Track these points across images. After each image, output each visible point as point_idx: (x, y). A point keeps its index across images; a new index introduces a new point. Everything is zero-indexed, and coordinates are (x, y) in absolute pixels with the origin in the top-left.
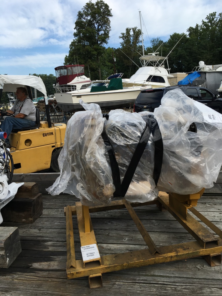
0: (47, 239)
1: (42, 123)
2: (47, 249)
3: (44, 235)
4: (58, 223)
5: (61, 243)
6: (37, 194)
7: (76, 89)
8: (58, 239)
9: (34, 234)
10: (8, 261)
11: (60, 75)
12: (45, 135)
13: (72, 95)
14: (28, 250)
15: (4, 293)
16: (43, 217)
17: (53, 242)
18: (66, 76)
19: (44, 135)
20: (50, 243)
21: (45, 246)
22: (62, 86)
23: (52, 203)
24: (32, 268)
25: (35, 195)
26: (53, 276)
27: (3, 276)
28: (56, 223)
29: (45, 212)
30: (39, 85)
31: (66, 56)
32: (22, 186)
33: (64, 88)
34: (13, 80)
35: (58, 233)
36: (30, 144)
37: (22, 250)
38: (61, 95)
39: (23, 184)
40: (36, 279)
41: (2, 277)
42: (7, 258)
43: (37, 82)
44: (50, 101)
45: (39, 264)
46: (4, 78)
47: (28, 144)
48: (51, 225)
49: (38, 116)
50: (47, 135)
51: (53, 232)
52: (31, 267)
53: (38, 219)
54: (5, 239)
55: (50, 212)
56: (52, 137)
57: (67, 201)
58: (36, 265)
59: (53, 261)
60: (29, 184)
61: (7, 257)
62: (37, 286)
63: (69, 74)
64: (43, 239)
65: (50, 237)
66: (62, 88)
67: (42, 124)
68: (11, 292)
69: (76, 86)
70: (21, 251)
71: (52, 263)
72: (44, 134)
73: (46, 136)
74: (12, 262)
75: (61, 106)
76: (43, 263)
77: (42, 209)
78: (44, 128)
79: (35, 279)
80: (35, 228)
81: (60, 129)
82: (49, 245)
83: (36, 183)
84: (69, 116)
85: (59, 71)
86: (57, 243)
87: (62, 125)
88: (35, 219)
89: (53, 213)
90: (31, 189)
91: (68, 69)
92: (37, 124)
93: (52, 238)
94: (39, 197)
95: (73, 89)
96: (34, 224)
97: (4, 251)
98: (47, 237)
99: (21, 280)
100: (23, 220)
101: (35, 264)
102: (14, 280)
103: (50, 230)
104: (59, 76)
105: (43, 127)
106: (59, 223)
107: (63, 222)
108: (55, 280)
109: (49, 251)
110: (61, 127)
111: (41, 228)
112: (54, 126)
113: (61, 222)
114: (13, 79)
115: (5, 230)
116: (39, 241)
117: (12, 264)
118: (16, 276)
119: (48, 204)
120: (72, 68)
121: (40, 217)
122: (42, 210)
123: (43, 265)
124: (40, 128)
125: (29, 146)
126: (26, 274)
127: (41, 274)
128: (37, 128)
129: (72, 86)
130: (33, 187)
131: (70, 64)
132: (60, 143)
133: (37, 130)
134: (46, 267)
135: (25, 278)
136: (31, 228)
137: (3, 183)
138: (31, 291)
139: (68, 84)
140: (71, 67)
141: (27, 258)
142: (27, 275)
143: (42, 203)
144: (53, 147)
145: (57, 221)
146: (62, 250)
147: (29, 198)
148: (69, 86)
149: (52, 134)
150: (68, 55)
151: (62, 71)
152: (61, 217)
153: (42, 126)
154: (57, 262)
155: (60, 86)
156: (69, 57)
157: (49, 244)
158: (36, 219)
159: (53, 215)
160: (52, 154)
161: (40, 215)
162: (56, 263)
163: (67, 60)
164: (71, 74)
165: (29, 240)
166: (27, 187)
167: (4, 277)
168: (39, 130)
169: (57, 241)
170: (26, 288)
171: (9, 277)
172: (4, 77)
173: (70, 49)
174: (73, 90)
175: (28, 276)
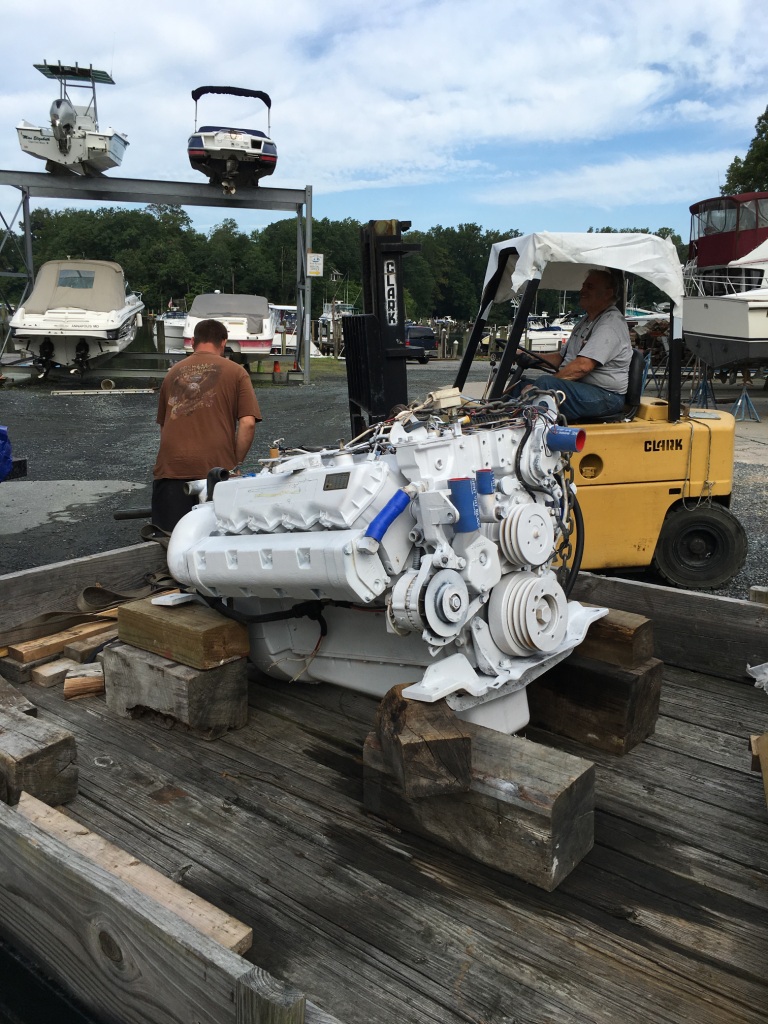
0: (683, 832)
1: (647, 401)
2: (684, 873)
3: (669, 814)
4: (719, 788)
5: (739, 867)
6: (648, 659)
7: (760, 282)
8: (724, 848)
9: (631, 800)
10: (554, 868)
11: (707, 230)
12: (651, 446)
13: (751, 305)
14: (614, 850)
15: (544, 976)
16: (660, 745)
17: (707, 855)
18: (731, 233)
19: (648, 446)
20: (693, 853)
21: (677, 858)
22: (706, 273)
23: (688, 704)
24: (633, 924)
25: (641, 661)
26: (719, 985)
27: (538, 914)
28: (711, 785)
29: (664, 728)
30: (663, 266)
31: (737, 160)
32: (601, 620)
33: (710, 279)
34: (578, 249)
35: (723, 825)
36: (595, 471)
37: (595, 842)
38: (706, 306)
39: (604, 611)
40: (654, 973)
41: (536, 918)
42: (553, 857)
43: (657, 256)
44: (657, 324)
45: (659, 916)
46: (551, 245)
47: (588, 470)
48: (690, 786)
49: (636, 377)
50: (661, 448)
51: (704, 814)
52: (631, 920)
53: (640, 747)
54: (556, 791)
55: (681, 734)
56: (679, 455)
57: (745, 711)
58: (648, 918)
59: (713, 927)
60: (623, 616)
61: (556, 853)
62: (658, 1000)
63: (742, 227)
64: (664, 826)
65: (692, 831)
66: (704, 279)
67: (646, 408)
68: (568, 983)
69: (761, 272)
70: (591, 844)
71: (710, 934)
72: (650, 443)
73: (655, 450)
74: (564, 876)
75: (698, 346)
76: (675, 921)
77: (656, 713)
78: (652, 423)
79: (650, 972)
80: (631, 778)
81: (710, 432)
82: (690, 860)
83: (647, 620)
84: (724, 382)
85: (704, 216)
86: (724, 864)
87: (719, 416)
88: (632, 745)
89: (695, 739)
90: (631, 636)
91: (744, 207)
92: (628, 407)
93: (701, 835)
94: (652, 672)
95: (748, 281)
96: (626, 759)
97: (548, 832)
98: (681, 826)
99: (598, 955)
100: (590, 735)
101: (646, 913)
102: (576, 944)
103: (692, 803)
104: (702, 235)
105: (648, 417)
106: (722, 786)
107: (737, 785)
108: (729, 1005)
109: (692, 880)
110: (714, 425)
111: (655, 785)
112: (688, 419)
113: (730, 788)
114: (578, 246)
115: (551, 758)
116: (651, 831)
117: (564, 883)
118: (583, 934)
119: (673, 701)
120: (757, 207)
121: (647, 740)
122: (656, 719)
123: (677, 928)
124: (635, 419)
125: (592, 477)
126: (616, 938)
127: (671, 958)
128: (627, 420)
129: (749, 272)
130: (639, 630)
131: (749, 190)
132: (702, 483)
133: (627, 427)
134: (688, 942)
135: (614, 950)
136: (619, 774)
137: (556, 598)
138: (639, 1010)
139: (734, 264)
140: (756, 200)
141: (614, 878)
142: (619, 944)
143: (658, 695)
144: (673, 491)
145: (712, 777)
146: (746, 899)
147: (619, 667)
148: (737, 271)
149: (679, 444)
150: (743, 157)
151: (718, 214)
152: (728, 766)
153: (645, 414)
154: (731, 937)
155: (699, 273)
156: (746, 163)
157: (691, 856)
158: (635, 744)
159: (696, 747)
160: (666, 518)
161: (647, 736)
162: (726, 941)
163: (737, 174)
164: (750, 228)
165: (614, 816)
166: (617, 629)
167: (541, 919)
168: (632, 428)
169: (721, 856)
170: (622, 992)
171: (557, 925)
172: (550, 240)
173: (754, 134)
174: (749, 289)
175: (625, 951)
